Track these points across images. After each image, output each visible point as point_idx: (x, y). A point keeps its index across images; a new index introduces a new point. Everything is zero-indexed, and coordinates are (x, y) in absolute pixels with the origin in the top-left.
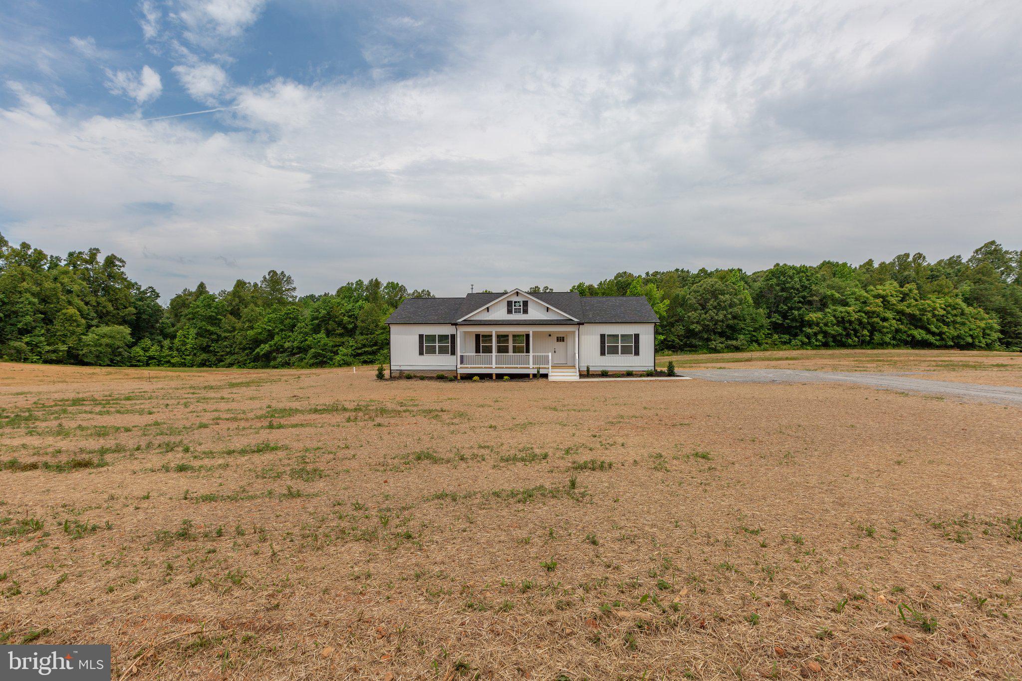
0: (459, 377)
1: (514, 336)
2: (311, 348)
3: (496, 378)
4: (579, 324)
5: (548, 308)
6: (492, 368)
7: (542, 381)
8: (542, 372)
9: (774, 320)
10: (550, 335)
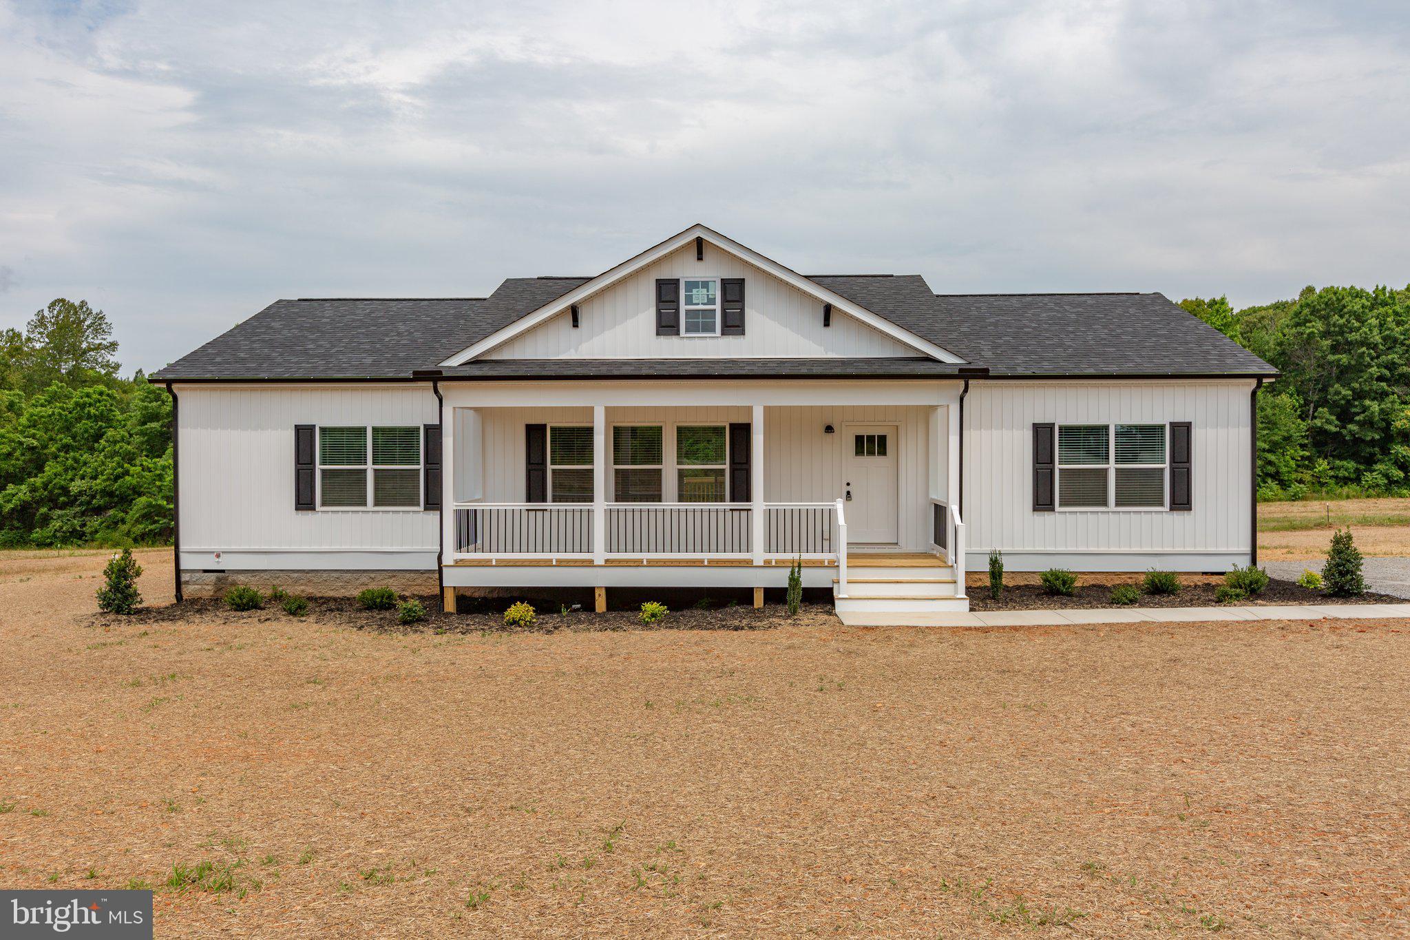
0: (450, 605)
1: (683, 433)
2: (140, 494)
3: (610, 607)
4: (967, 375)
5: (828, 309)
6: (589, 564)
7: (811, 619)
8: (810, 579)
9: (1318, 422)
10: (829, 429)
